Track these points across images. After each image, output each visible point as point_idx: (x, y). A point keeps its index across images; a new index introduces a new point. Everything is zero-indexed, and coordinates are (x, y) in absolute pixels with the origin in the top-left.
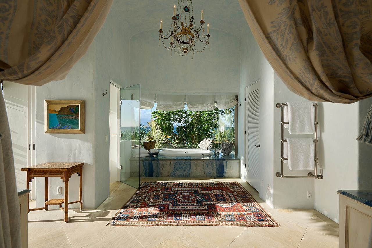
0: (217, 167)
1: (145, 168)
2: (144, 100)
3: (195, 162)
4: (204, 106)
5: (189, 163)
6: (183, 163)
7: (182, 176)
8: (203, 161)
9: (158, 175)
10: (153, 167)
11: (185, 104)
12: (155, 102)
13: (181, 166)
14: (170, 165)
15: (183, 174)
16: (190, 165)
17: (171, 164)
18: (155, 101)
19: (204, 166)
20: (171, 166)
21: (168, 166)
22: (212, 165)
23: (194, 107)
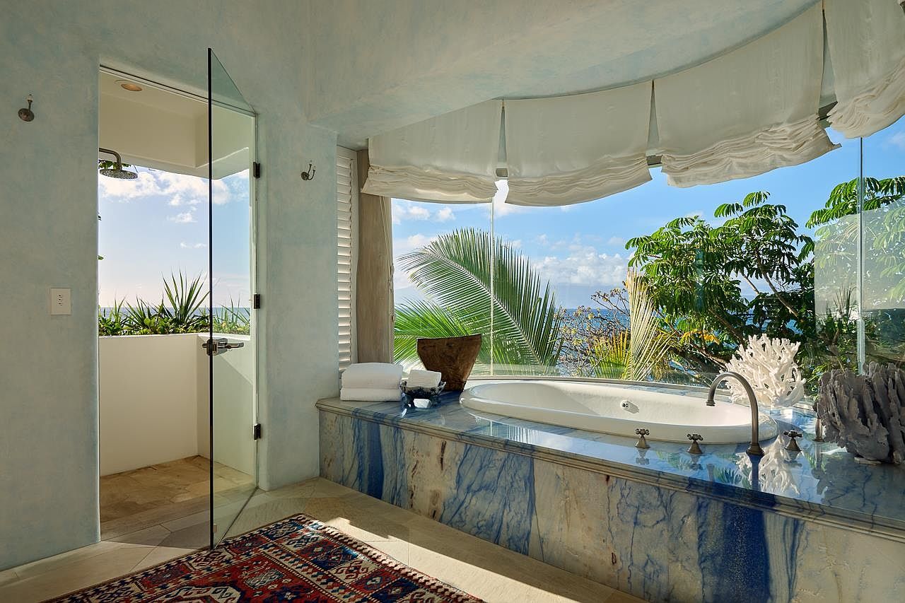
0: (710, 545)
1: (359, 452)
2: (438, 164)
3: (559, 470)
4: (752, 145)
5: (525, 469)
6: (499, 464)
7: (493, 537)
8: (608, 478)
9: (399, 494)
10: (383, 454)
11: (654, 161)
12: (500, 174)
13: (491, 474)
14: (442, 459)
15: (495, 527)
16: (530, 481)
17: (446, 456)
18: (502, 166)
19: (614, 512)
20: (445, 468)
21: (435, 460)
22: (667, 518)
23: (697, 166)
